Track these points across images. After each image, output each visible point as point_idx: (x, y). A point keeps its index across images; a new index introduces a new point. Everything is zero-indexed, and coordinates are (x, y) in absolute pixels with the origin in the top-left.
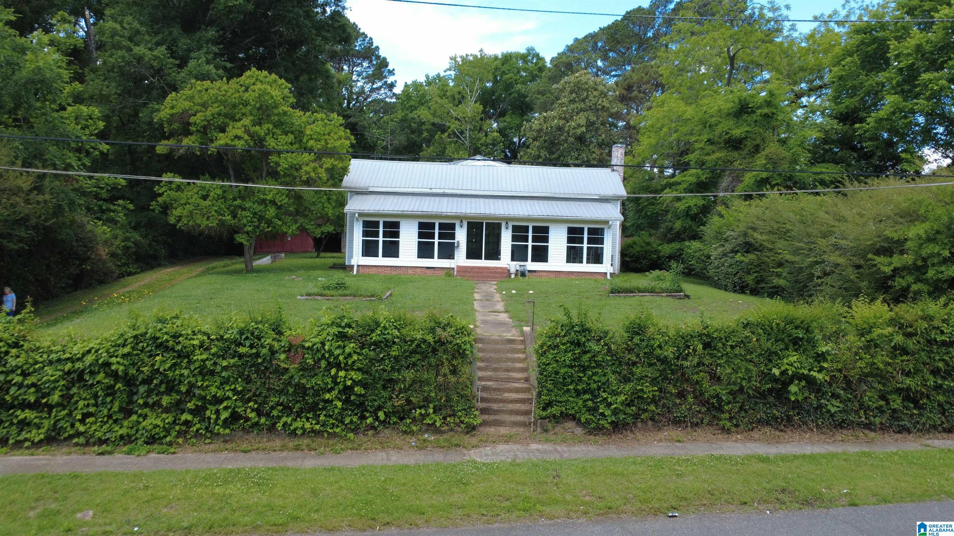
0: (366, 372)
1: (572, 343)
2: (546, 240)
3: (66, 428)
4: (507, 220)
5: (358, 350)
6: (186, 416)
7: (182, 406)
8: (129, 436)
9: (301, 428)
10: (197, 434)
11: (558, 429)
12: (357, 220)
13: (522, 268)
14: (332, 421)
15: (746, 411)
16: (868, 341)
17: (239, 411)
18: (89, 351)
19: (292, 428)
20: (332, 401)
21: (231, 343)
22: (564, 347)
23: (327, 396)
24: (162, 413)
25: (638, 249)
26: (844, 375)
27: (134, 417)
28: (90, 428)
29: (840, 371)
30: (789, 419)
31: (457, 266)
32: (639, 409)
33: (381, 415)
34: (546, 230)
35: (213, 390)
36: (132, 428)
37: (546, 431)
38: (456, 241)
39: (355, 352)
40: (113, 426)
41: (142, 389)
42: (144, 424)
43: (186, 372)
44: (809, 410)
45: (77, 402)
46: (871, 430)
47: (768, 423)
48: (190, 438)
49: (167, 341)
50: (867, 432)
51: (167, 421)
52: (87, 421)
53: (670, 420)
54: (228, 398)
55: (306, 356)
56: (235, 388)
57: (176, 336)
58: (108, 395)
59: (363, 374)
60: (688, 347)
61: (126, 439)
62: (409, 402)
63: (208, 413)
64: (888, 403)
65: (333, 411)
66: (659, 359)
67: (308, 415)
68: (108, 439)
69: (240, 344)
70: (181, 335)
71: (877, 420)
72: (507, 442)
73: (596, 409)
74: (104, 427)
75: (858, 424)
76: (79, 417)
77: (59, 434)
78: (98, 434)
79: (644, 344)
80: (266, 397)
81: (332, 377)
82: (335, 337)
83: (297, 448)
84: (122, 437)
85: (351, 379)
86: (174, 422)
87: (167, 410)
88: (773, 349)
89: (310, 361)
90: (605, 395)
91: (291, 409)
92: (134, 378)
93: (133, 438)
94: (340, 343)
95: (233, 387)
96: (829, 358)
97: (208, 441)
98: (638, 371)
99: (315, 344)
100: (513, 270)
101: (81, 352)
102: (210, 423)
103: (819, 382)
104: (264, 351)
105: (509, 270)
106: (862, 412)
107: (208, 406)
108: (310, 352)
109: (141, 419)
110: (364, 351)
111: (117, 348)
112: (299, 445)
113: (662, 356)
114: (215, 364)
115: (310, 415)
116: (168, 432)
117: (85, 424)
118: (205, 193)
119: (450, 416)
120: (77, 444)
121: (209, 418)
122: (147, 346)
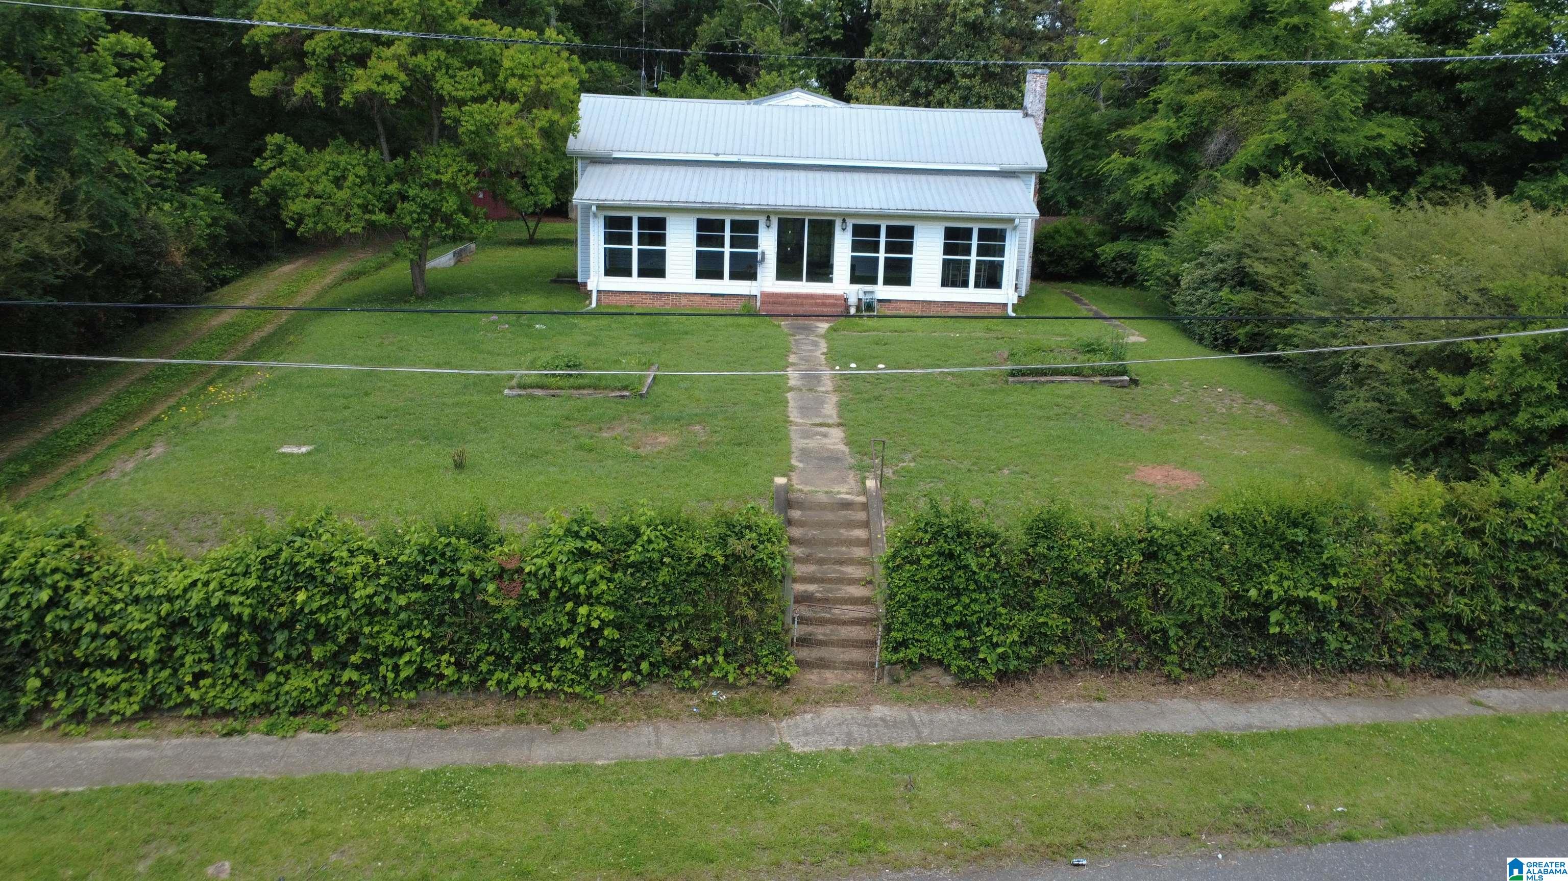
0: (622, 607)
1: (941, 554)
2: (908, 248)
3: (171, 694)
4: (845, 216)
5: (608, 574)
6: (348, 675)
7: (343, 658)
8: (267, 704)
9: (525, 687)
10: (367, 698)
11: (916, 678)
12: (595, 215)
13: (868, 296)
14: (570, 676)
15: (1206, 649)
16: (1406, 544)
17: (429, 666)
18: (194, 584)
19: (511, 687)
20: (570, 648)
21: (411, 568)
22: (928, 562)
23: (563, 643)
24: (313, 669)
25: (1063, 241)
26: (1364, 596)
27: (271, 677)
28: (207, 693)
29: (1357, 590)
30: (1271, 659)
31: (763, 294)
32: (1041, 650)
33: (645, 666)
34: (908, 232)
35: (388, 638)
36: (269, 691)
37: (897, 681)
38: (759, 251)
39: (602, 577)
40: (240, 690)
41: (281, 637)
42: (286, 688)
43: (344, 613)
44: (1303, 648)
45: (182, 657)
46: (1397, 674)
47: (1238, 665)
48: (359, 704)
49: (312, 568)
50: (1389, 677)
51: (320, 682)
52: (202, 683)
53: (1088, 663)
54: (410, 649)
55: (528, 585)
56: (420, 634)
57: (325, 560)
58: (227, 647)
59: (616, 610)
60: (1122, 559)
61: (264, 709)
62: (686, 645)
63: (382, 669)
64: (1426, 635)
65: (572, 663)
66: (1075, 575)
67: (534, 667)
68: (235, 709)
69: (424, 571)
70: (332, 559)
71: (1408, 660)
72: (836, 702)
73: (975, 650)
74: (227, 692)
75: (1378, 666)
76: (189, 678)
77: (160, 701)
78: (220, 703)
79: (1054, 554)
80: (468, 643)
81: (568, 614)
82: (571, 556)
83: (520, 720)
84: (254, 706)
85: (598, 618)
86: (332, 681)
87: (320, 666)
88: (1256, 560)
89: (534, 594)
90: (988, 631)
91: (508, 659)
92: (266, 622)
93: (273, 707)
94: (580, 565)
95: (417, 633)
96: (1342, 571)
97: (385, 708)
98: (1042, 595)
99: (541, 568)
100: (853, 301)
101: (181, 587)
102: (386, 682)
103: (1321, 607)
104: (462, 581)
105: (846, 300)
106: (1385, 649)
107: (383, 660)
108: (533, 579)
109: (282, 680)
110: (616, 576)
111: (235, 578)
112: (523, 715)
113: (1081, 574)
114: (388, 600)
115: (537, 667)
116: (324, 698)
117: (198, 688)
118: (339, 174)
119: (749, 663)
120: (190, 717)
121: (385, 677)
122: (282, 575)
